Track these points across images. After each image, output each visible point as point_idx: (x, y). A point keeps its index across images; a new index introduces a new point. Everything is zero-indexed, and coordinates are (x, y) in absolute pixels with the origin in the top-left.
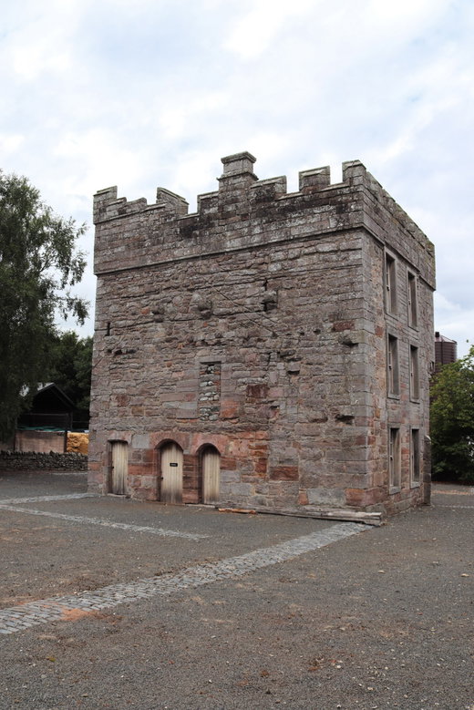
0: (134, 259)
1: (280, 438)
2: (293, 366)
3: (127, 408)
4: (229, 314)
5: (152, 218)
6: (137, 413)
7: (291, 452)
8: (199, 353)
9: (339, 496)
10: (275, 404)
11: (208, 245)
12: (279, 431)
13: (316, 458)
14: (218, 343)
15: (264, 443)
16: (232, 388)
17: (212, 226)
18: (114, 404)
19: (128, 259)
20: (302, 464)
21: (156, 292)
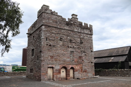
0: (55, 25)
1: (84, 65)
2: (85, 54)
3: (53, 59)
4: (75, 43)
5: (59, 18)
6: (56, 60)
7: (86, 68)
8: (70, 49)
9: (92, 74)
10: (83, 60)
11: (71, 29)
12: (84, 64)
13: (89, 68)
14: (73, 48)
15: (82, 66)
16: (76, 56)
17: (72, 25)
18: (49, 58)
19: (53, 24)
20: (87, 70)
21: (60, 34)
